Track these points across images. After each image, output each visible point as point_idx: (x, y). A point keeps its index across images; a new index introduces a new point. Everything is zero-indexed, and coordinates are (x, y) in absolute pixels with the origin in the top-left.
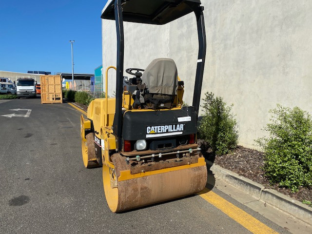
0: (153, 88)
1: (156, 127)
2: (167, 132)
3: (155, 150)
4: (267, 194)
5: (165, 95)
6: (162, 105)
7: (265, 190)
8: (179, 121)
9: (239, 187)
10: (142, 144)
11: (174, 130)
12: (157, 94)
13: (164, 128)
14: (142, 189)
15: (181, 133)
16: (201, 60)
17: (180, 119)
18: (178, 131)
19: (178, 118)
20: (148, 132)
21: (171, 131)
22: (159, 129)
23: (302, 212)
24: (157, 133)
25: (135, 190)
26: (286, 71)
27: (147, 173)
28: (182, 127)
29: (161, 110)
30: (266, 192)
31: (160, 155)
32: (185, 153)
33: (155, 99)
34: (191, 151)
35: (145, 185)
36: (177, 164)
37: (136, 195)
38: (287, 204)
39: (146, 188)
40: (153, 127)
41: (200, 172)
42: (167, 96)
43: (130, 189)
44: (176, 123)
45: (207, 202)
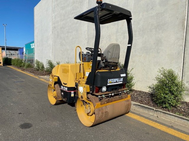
0: (110, 59)
1: (112, 79)
2: (116, 82)
3: (110, 91)
4: (158, 112)
5: (114, 63)
6: (113, 68)
7: (156, 110)
8: (121, 76)
9: (142, 110)
10: (104, 89)
11: (119, 81)
12: (111, 62)
13: (115, 80)
14: (105, 112)
15: (122, 82)
16: (130, 45)
18: (121, 81)
19: (121, 75)
20: (108, 83)
21: (118, 81)
22: (113, 81)
23: (176, 118)
24: (112, 83)
25: (103, 113)
26: (158, 51)
28: (122, 79)
29: (112, 71)
30: (157, 111)
31: (113, 94)
32: (122, 93)
33: (110, 65)
34: (125, 91)
35: (107, 110)
36: (119, 99)
37: (103, 116)
38: (169, 115)
39: (107, 112)
40: (110, 80)
41: (129, 102)
42: (115, 63)
43: (100, 113)
44: (120, 77)
45: (131, 118)
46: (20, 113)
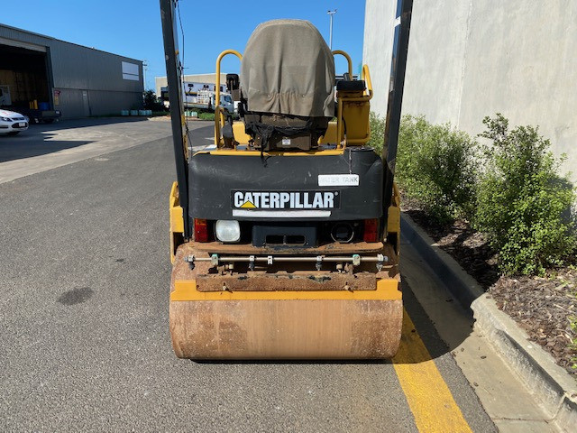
1: (257, 195)
3: (259, 245)
6: (286, 142)
8: (321, 184)
11: (307, 205)
13: (278, 199)
14: (222, 325)
15: (327, 214)
17: (324, 180)
18: (318, 208)
19: (320, 177)
20: (237, 205)
21: (298, 206)
22: (264, 200)
24: (260, 209)
25: (209, 326)
27: (237, 295)
28: (329, 199)
29: (286, 154)
31: (270, 260)
34: (356, 260)
35: (231, 318)
36: (316, 285)
37: (211, 337)
39: (232, 325)
43: (195, 321)
44: (313, 189)
46: (121, 260)
